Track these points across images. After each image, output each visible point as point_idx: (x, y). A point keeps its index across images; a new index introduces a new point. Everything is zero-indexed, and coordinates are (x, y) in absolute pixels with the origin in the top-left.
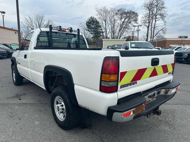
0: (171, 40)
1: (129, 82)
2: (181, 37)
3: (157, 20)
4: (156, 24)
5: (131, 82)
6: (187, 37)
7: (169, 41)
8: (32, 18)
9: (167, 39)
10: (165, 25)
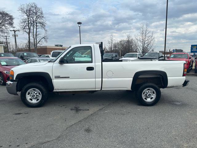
0: (51, 48)
2: (57, 46)
3: (37, 27)
4: (37, 31)
6: (62, 46)
7: (49, 48)
9: (47, 47)
10: (46, 33)
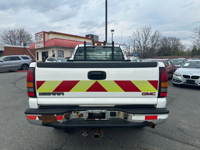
1: (51, 91)
5: (53, 91)
8: (139, 31)
